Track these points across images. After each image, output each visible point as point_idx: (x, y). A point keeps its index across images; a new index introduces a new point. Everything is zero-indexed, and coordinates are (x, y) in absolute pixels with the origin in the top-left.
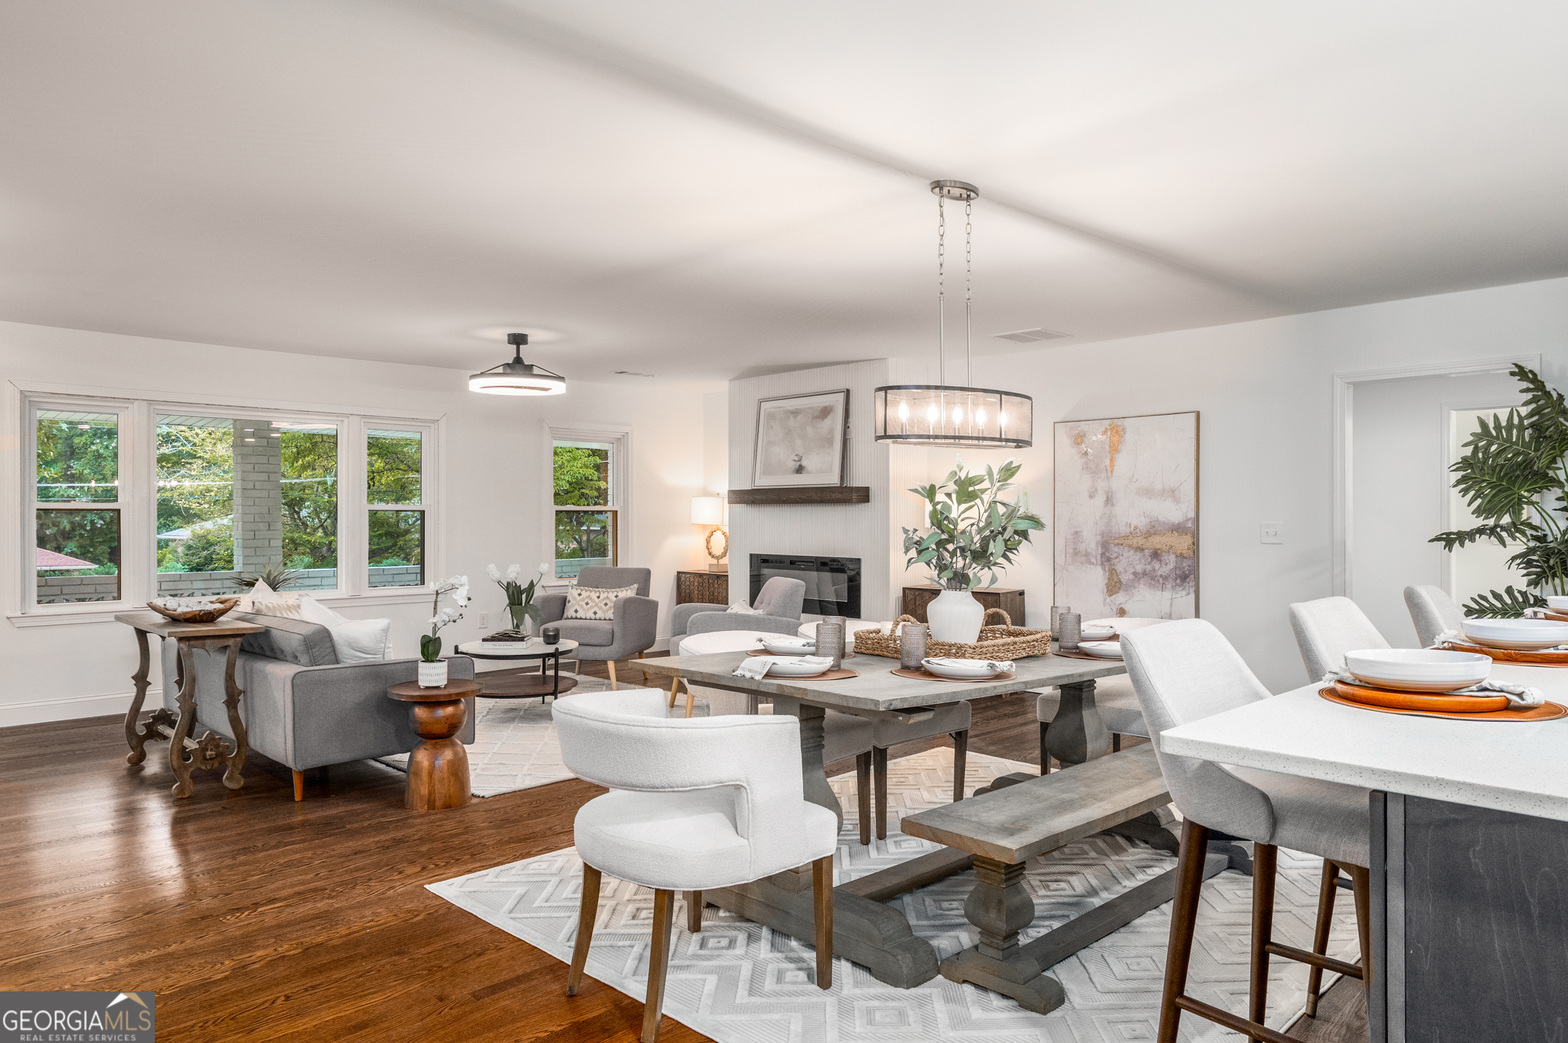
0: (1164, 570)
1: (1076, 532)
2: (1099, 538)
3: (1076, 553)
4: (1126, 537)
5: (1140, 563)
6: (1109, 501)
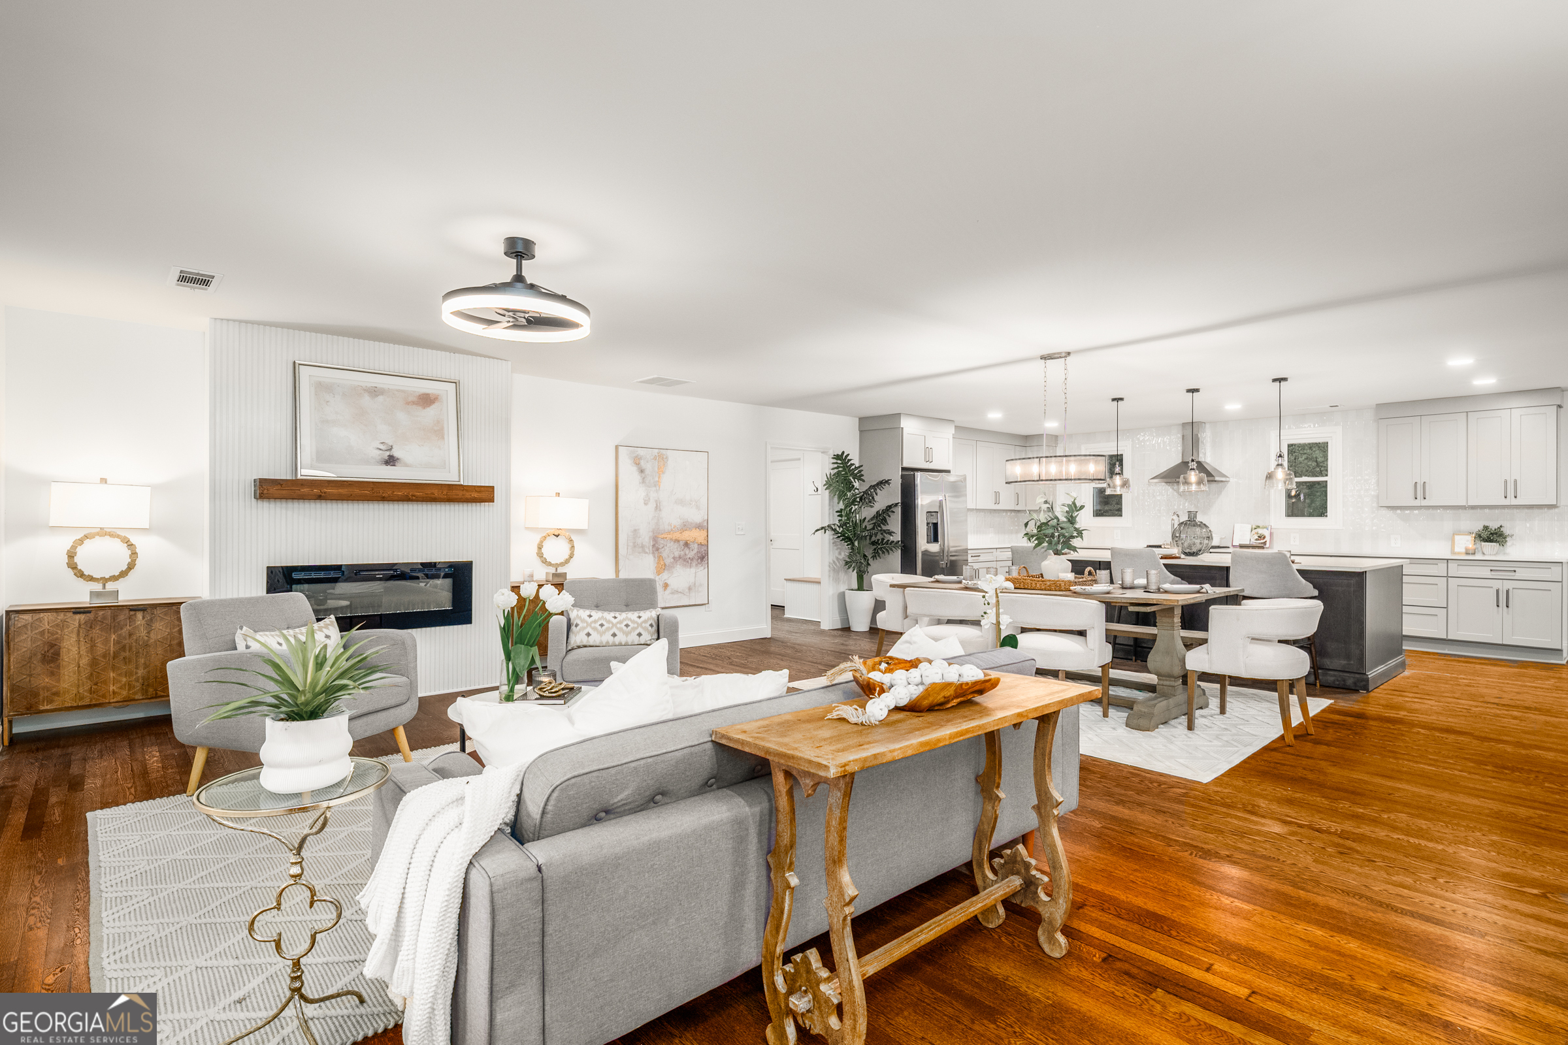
0: (691, 554)
1: (635, 530)
2: (651, 534)
3: (635, 546)
4: (669, 533)
5: (677, 551)
6: (658, 508)
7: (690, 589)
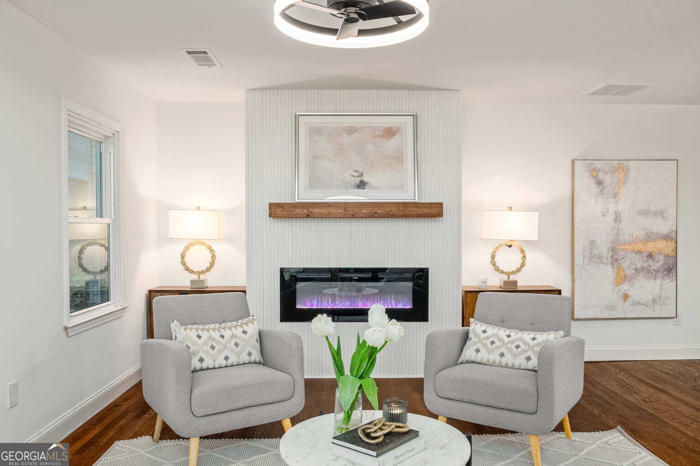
0: (656, 266)
1: (592, 241)
2: (610, 245)
3: (592, 256)
4: (630, 244)
5: (640, 262)
7: (654, 301)
